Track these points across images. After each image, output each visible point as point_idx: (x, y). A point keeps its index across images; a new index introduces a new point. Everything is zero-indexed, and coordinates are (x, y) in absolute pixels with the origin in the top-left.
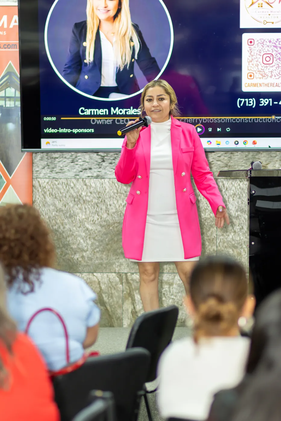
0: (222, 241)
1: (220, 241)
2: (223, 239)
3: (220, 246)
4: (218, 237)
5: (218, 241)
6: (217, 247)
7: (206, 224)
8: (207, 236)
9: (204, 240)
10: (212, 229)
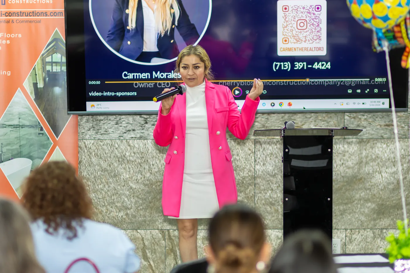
0: (260, 198)
1: (258, 199)
2: (261, 196)
3: (258, 203)
4: (256, 194)
5: (256, 199)
6: (255, 204)
7: (245, 182)
8: (246, 194)
9: (243, 198)
10: (250, 187)
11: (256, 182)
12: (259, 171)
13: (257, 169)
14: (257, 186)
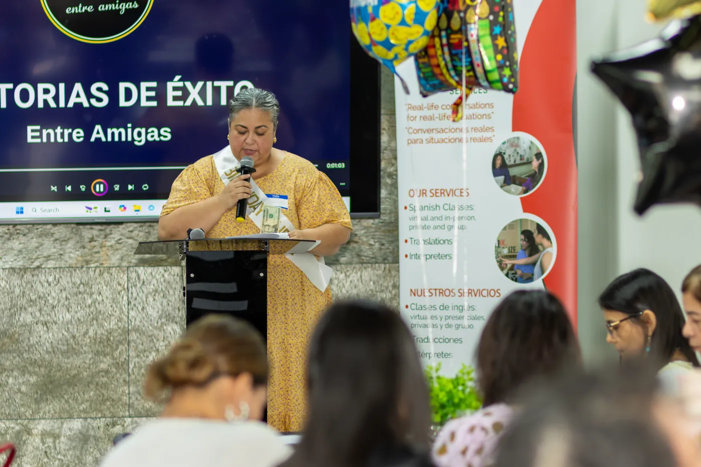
0: (137, 365)
1: (135, 366)
2: (138, 362)
3: (134, 373)
4: (130, 359)
5: (131, 366)
6: (129, 375)
7: (112, 338)
8: (114, 358)
9: (109, 365)
10: (120, 347)
11: (131, 338)
12: (135, 319)
13: (133, 317)
14: (132, 344)
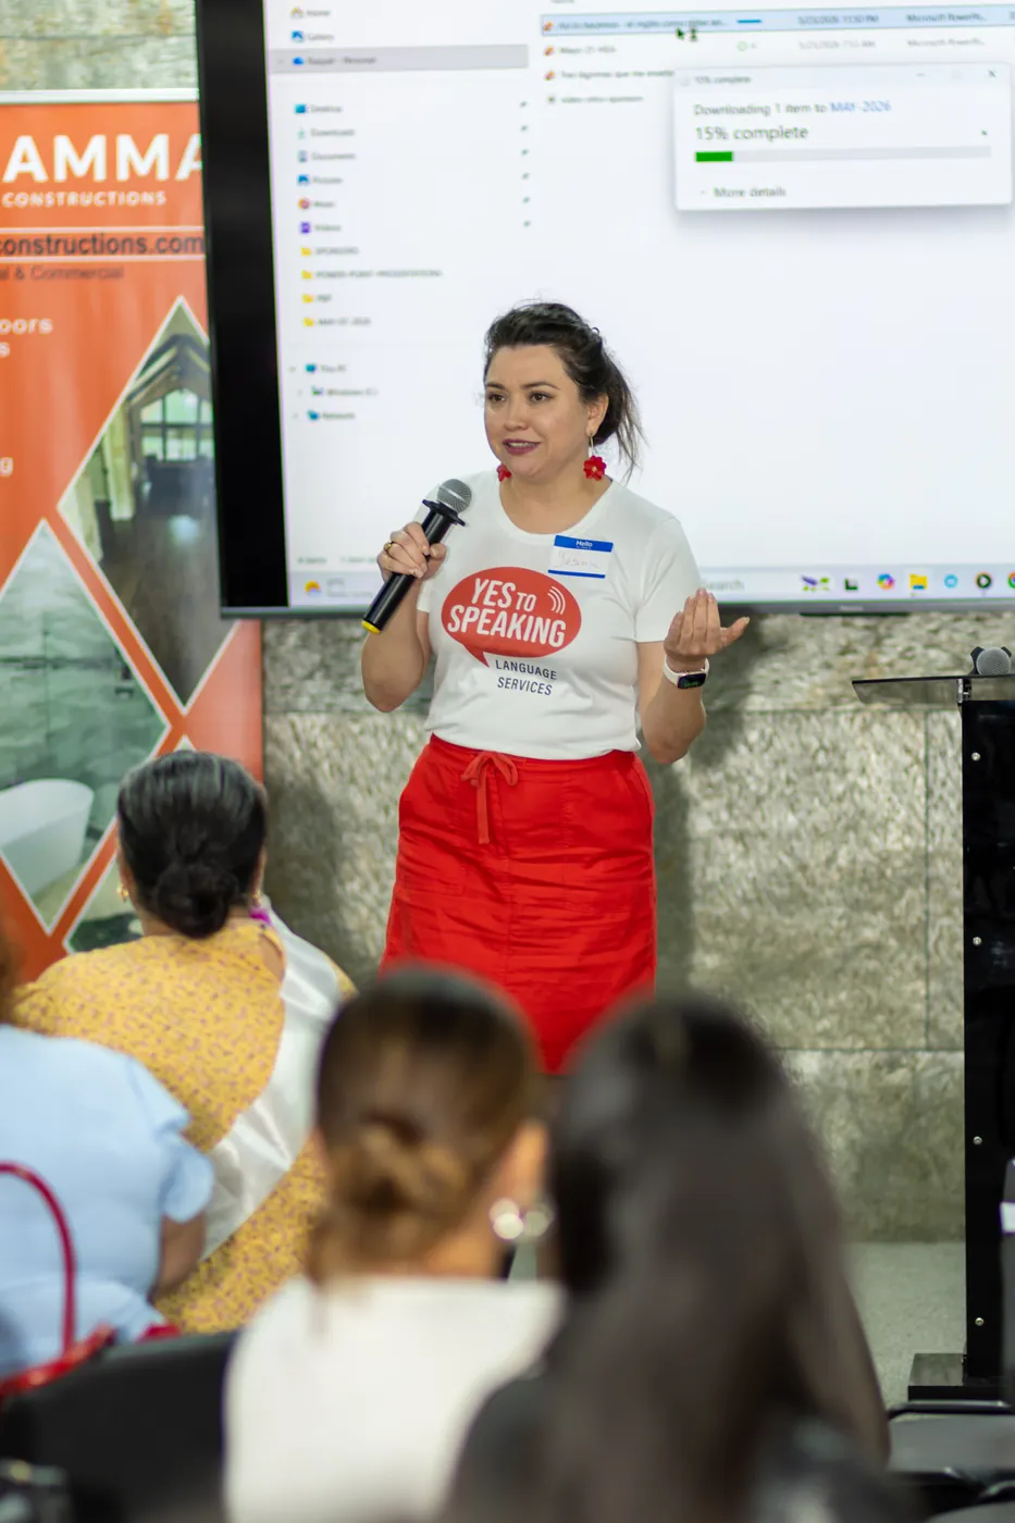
0: (946, 933)
1: (940, 937)
2: (949, 928)
3: (937, 951)
4: (931, 918)
5: (933, 936)
6: (928, 956)
7: (889, 872)
8: (892, 918)
9: (882, 933)
10: (910, 893)
11: (932, 871)
12: (943, 831)
13: (936, 825)
14: (935, 886)
